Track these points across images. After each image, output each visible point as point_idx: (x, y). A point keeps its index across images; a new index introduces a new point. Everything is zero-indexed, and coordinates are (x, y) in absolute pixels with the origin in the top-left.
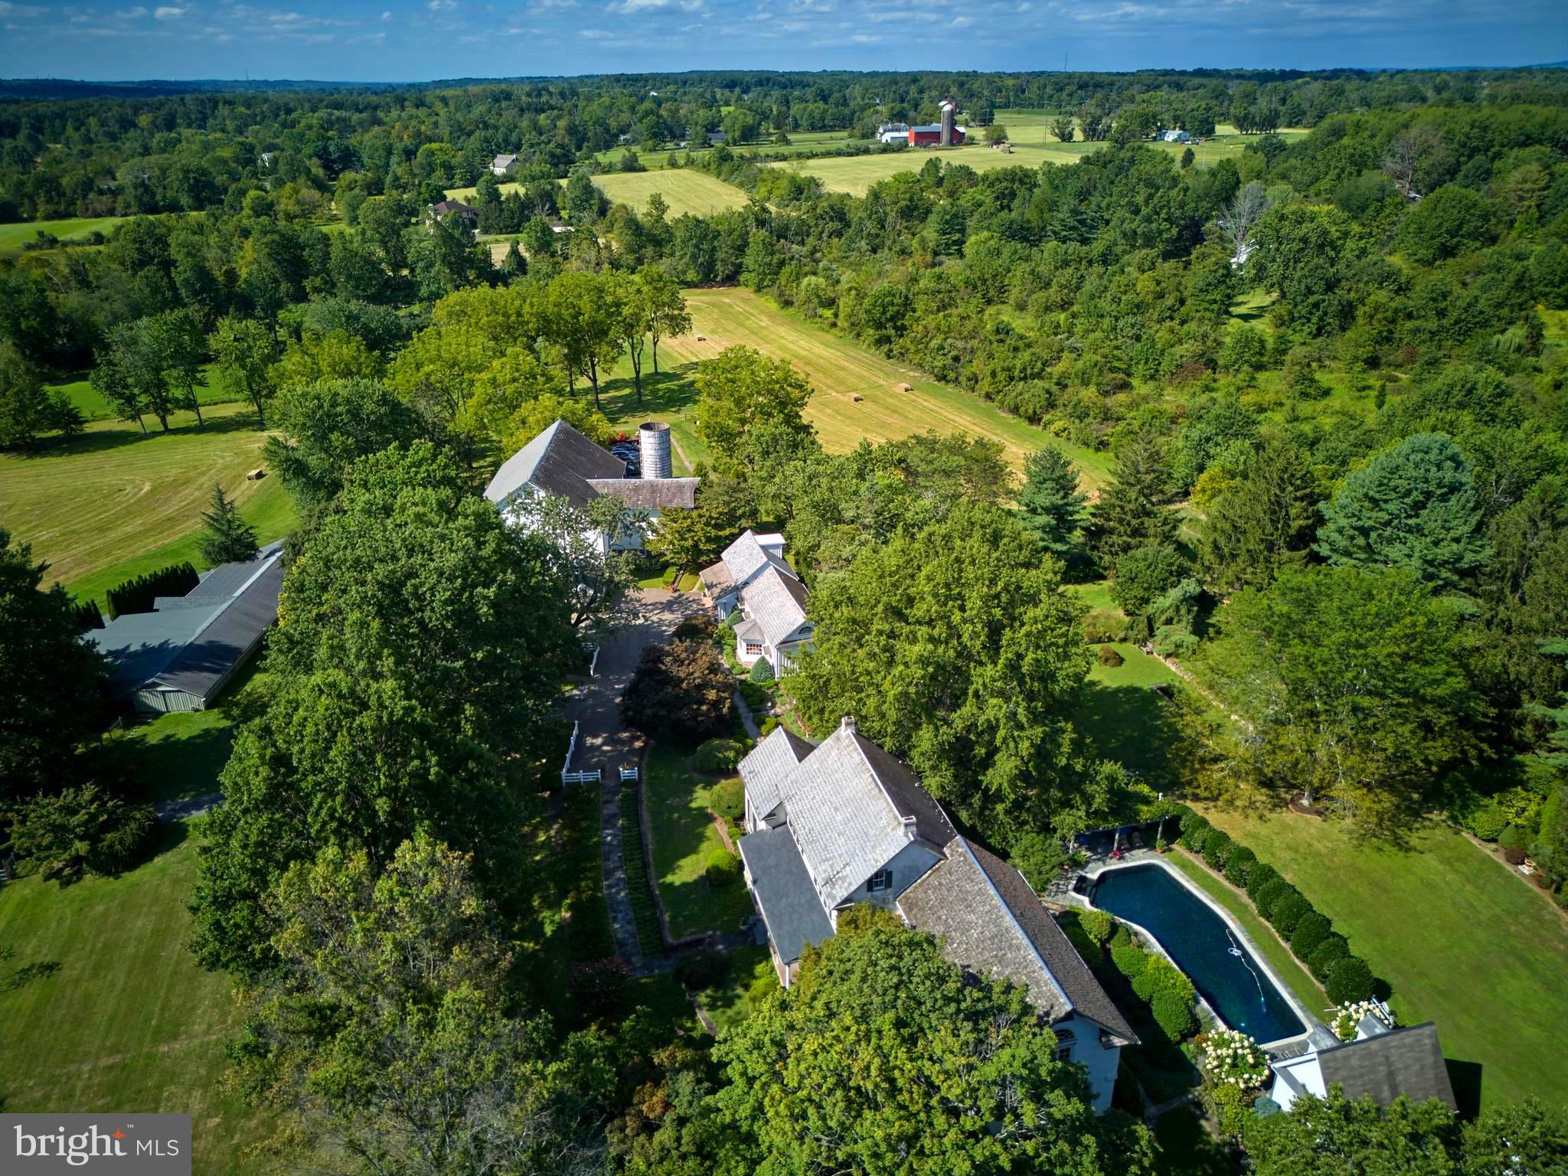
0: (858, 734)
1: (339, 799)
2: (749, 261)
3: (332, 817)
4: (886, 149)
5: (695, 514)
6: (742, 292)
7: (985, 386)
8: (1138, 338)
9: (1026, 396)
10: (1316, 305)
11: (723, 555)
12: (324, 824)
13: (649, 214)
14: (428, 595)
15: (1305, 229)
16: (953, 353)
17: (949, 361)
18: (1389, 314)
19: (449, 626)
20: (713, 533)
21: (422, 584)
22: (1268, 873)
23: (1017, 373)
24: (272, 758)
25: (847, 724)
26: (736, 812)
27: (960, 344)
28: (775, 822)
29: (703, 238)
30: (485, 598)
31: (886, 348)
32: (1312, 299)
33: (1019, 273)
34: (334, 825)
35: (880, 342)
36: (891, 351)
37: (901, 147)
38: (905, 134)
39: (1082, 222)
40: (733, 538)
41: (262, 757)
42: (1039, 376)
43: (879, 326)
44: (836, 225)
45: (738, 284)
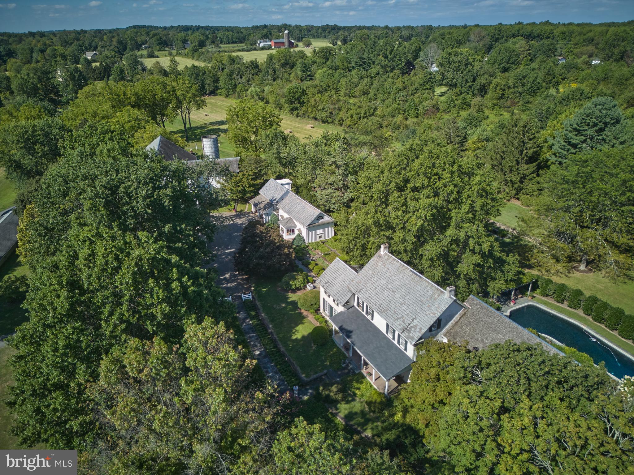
0: (392, 252)
1: (125, 307)
2: (221, 84)
3: (122, 321)
4: (263, 48)
5: (241, 174)
6: (218, 97)
7: (348, 122)
8: (406, 101)
9: (370, 123)
10: (470, 87)
11: (260, 192)
12: (115, 326)
13: (170, 67)
14: (134, 193)
15: (458, 58)
16: (330, 111)
17: (328, 114)
18: (502, 87)
19: (150, 211)
20: (252, 182)
21: (130, 187)
23: (362, 115)
25: (385, 248)
26: (316, 307)
27: (332, 107)
28: (348, 306)
29: (198, 75)
31: (296, 112)
32: (469, 84)
33: (344, 82)
34: (123, 326)
35: (292, 110)
36: (298, 113)
37: (269, 48)
38: (270, 43)
39: (364, 62)
40: (263, 185)
42: (373, 114)
43: (291, 103)
44: (254, 71)
45: (217, 95)
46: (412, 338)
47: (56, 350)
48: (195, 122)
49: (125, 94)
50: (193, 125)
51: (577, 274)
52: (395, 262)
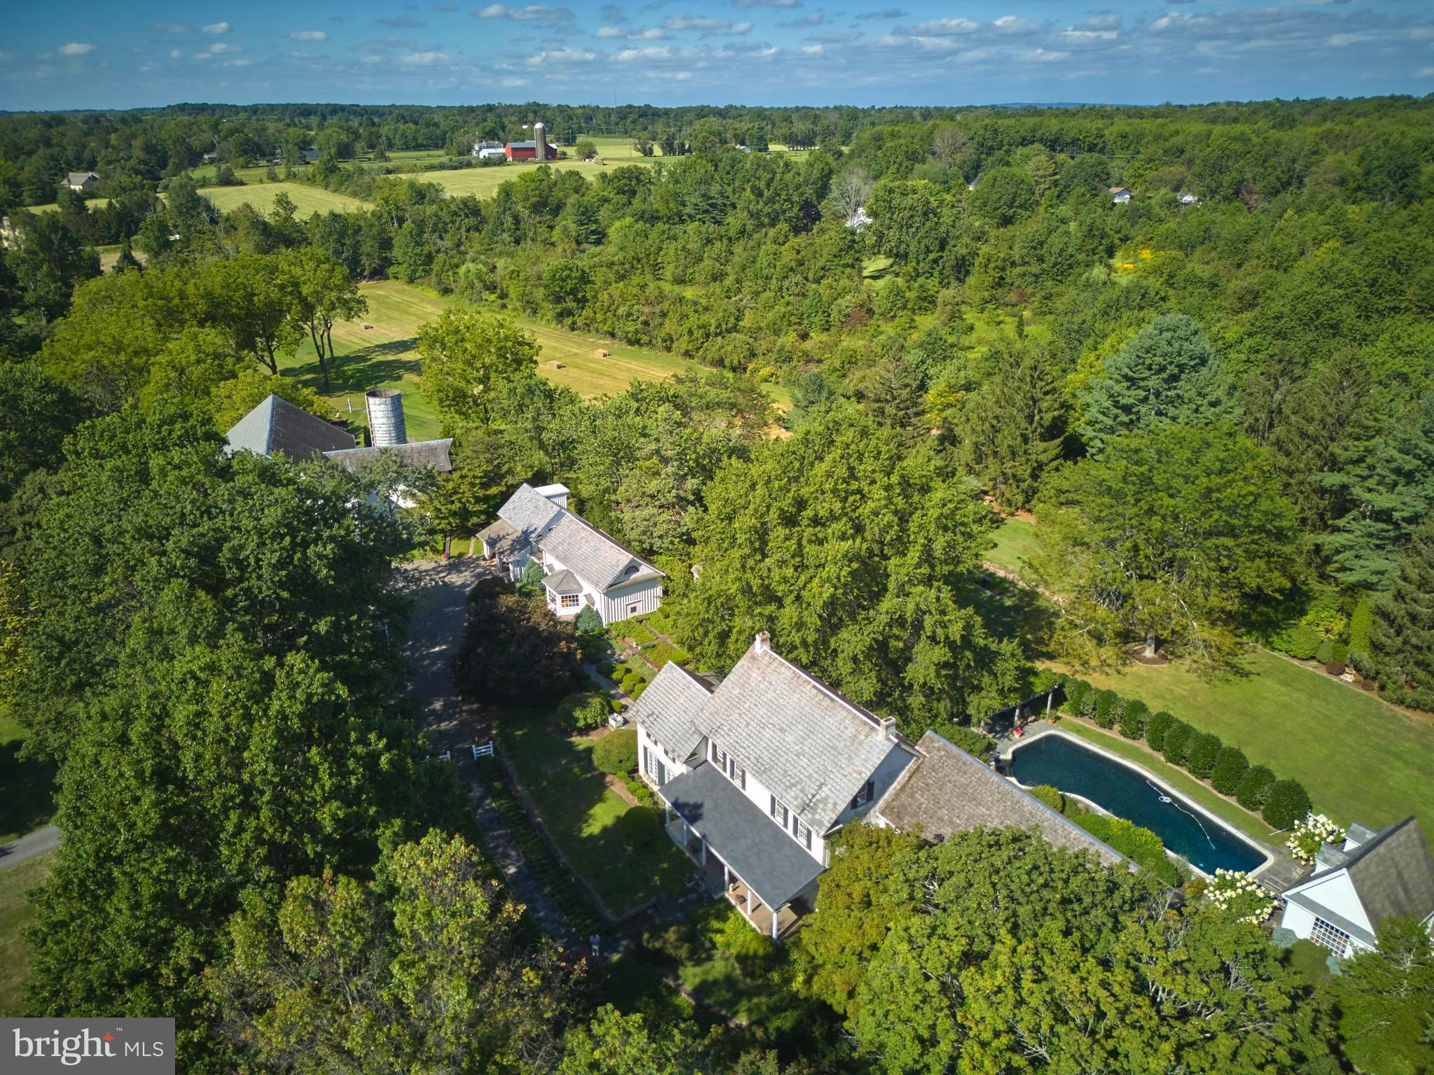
1: (265, 813)
2: (397, 253)
3: (259, 841)
4: (487, 163)
5: (456, 475)
6: (391, 283)
7: (682, 344)
8: (804, 295)
9: (730, 348)
10: (935, 261)
11: (500, 513)
12: (248, 853)
13: (277, 214)
14: (252, 560)
15: (908, 201)
16: (643, 318)
17: (639, 326)
18: (999, 263)
19: (285, 594)
20: (481, 493)
21: (242, 547)
22: (1165, 720)
23: (712, 329)
24: (153, 773)
25: (763, 641)
26: (629, 765)
27: (646, 310)
28: (695, 763)
29: (342, 234)
30: (320, 556)
31: (569, 321)
32: (932, 256)
33: (672, 252)
34: (262, 851)
35: (561, 316)
36: (574, 323)
37: (501, 161)
38: (502, 150)
39: (713, 206)
40: (505, 497)
41: (139, 774)
42: (735, 329)
43: (558, 299)
44: (472, 221)
45: (387, 278)
46: (820, 824)
47: (137, 906)
48: (341, 345)
49: (182, 295)
50: (337, 354)
51: (1138, 667)
52: (783, 670)
